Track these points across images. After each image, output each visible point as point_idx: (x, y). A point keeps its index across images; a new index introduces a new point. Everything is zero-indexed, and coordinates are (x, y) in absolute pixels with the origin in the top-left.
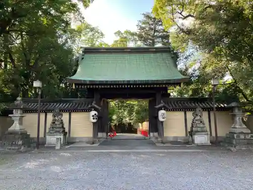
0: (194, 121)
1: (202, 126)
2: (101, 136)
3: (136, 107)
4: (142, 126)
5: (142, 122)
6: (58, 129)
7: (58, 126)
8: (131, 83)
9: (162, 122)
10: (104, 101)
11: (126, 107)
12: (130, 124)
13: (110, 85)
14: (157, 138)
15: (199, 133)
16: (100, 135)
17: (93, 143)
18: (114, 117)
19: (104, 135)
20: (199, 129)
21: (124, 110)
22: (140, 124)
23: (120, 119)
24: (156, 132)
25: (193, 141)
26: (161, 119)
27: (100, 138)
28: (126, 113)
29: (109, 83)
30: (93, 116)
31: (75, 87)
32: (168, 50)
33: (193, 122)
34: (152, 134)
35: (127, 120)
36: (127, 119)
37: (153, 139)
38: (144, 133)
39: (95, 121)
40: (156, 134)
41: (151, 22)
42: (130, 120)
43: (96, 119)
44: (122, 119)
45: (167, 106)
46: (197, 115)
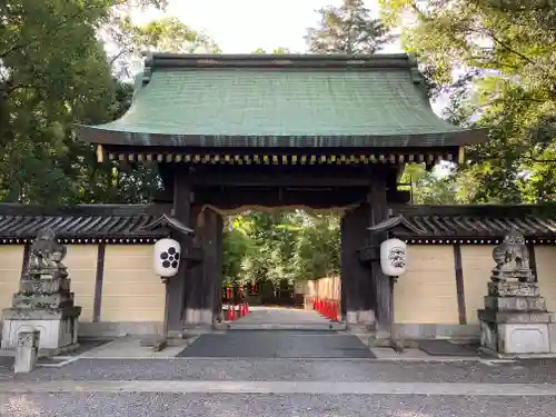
0: (500, 276)
1: (527, 292)
2: (196, 320)
3: (301, 239)
4: (316, 288)
5: (316, 279)
6: (44, 299)
7: (45, 287)
8: (292, 144)
9: (392, 279)
10: (208, 212)
11: (275, 238)
12: (284, 282)
13: (222, 150)
14: (372, 328)
15: (521, 318)
16: (193, 315)
17: (163, 346)
18: (246, 264)
19: (208, 315)
20: (520, 304)
21: (271, 247)
22: (311, 284)
23: (261, 271)
24: (366, 309)
25: (499, 346)
26: (388, 267)
27: (192, 326)
28: (274, 254)
29: (217, 144)
30: (164, 256)
31: (106, 156)
32: (403, 62)
33: (496, 280)
34: (352, 316)
35: (277, 273)
36: (279, 270)
37: (359, 333)
38: (323, 307)
39: (171, 271)
40: (368, 316)
41: (339, 32)
42: (285, 271)
43: (174, 265)
44: (266, 270)
45: (408, 224)
46: (508, 256)
